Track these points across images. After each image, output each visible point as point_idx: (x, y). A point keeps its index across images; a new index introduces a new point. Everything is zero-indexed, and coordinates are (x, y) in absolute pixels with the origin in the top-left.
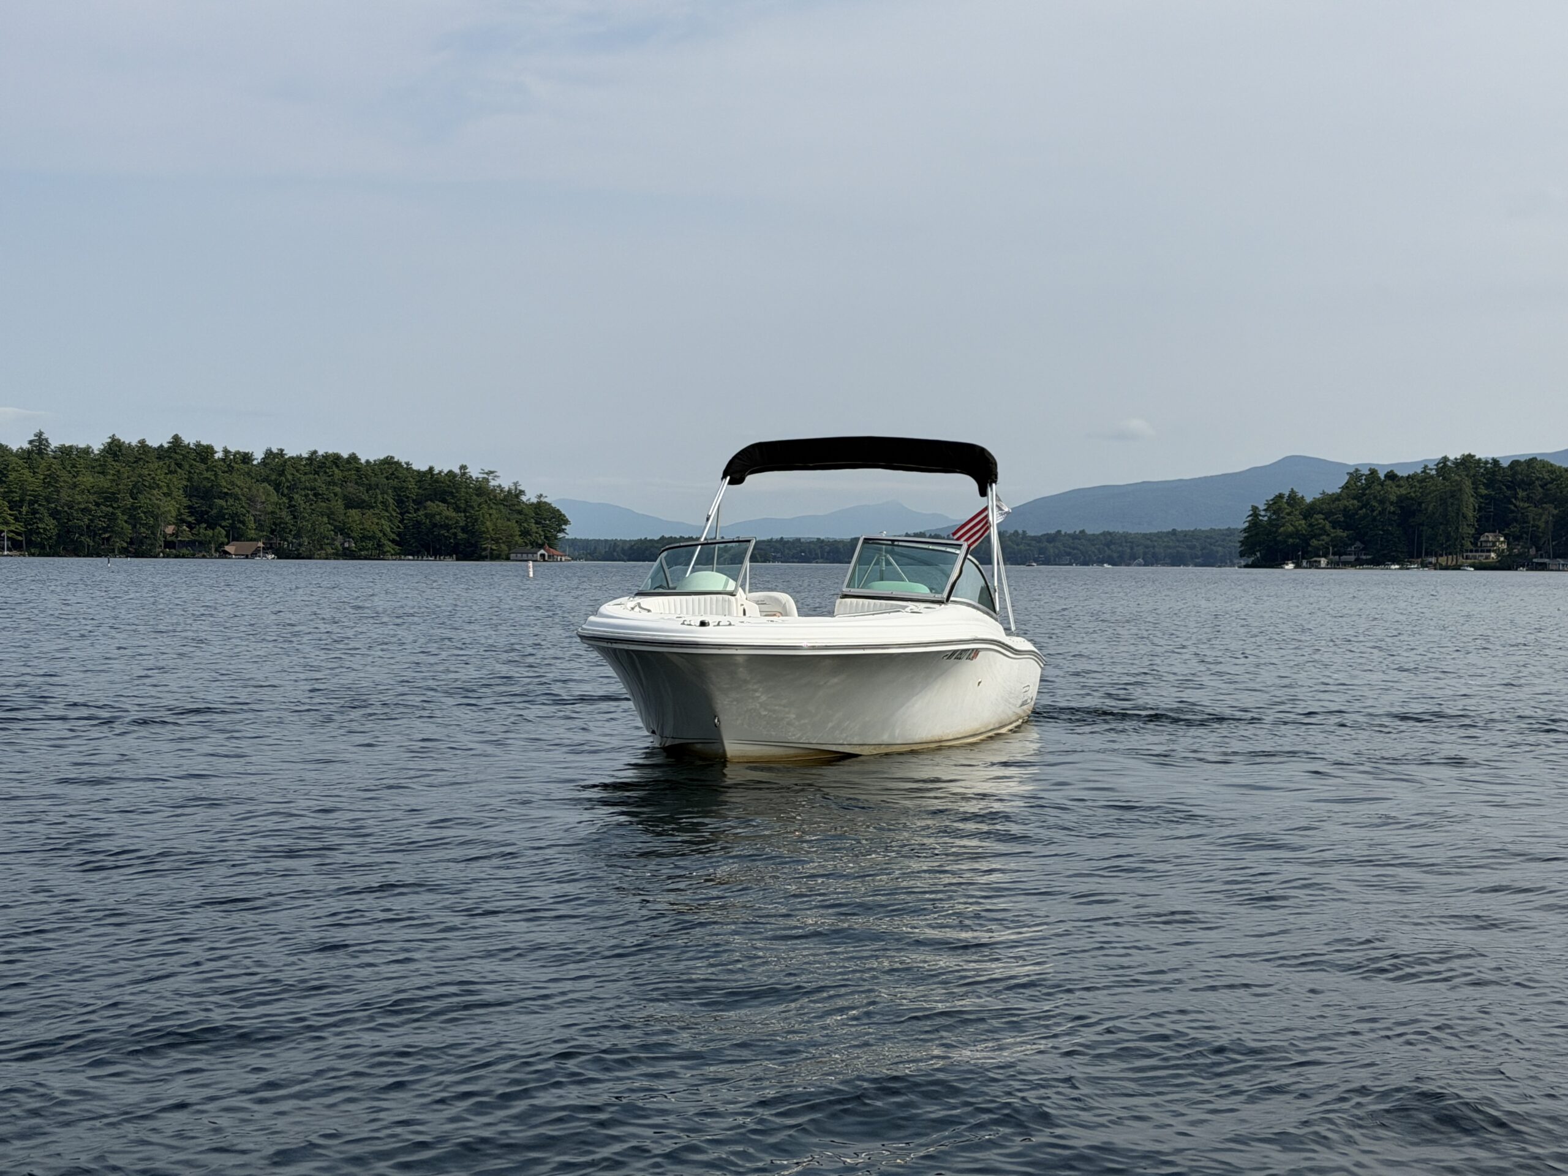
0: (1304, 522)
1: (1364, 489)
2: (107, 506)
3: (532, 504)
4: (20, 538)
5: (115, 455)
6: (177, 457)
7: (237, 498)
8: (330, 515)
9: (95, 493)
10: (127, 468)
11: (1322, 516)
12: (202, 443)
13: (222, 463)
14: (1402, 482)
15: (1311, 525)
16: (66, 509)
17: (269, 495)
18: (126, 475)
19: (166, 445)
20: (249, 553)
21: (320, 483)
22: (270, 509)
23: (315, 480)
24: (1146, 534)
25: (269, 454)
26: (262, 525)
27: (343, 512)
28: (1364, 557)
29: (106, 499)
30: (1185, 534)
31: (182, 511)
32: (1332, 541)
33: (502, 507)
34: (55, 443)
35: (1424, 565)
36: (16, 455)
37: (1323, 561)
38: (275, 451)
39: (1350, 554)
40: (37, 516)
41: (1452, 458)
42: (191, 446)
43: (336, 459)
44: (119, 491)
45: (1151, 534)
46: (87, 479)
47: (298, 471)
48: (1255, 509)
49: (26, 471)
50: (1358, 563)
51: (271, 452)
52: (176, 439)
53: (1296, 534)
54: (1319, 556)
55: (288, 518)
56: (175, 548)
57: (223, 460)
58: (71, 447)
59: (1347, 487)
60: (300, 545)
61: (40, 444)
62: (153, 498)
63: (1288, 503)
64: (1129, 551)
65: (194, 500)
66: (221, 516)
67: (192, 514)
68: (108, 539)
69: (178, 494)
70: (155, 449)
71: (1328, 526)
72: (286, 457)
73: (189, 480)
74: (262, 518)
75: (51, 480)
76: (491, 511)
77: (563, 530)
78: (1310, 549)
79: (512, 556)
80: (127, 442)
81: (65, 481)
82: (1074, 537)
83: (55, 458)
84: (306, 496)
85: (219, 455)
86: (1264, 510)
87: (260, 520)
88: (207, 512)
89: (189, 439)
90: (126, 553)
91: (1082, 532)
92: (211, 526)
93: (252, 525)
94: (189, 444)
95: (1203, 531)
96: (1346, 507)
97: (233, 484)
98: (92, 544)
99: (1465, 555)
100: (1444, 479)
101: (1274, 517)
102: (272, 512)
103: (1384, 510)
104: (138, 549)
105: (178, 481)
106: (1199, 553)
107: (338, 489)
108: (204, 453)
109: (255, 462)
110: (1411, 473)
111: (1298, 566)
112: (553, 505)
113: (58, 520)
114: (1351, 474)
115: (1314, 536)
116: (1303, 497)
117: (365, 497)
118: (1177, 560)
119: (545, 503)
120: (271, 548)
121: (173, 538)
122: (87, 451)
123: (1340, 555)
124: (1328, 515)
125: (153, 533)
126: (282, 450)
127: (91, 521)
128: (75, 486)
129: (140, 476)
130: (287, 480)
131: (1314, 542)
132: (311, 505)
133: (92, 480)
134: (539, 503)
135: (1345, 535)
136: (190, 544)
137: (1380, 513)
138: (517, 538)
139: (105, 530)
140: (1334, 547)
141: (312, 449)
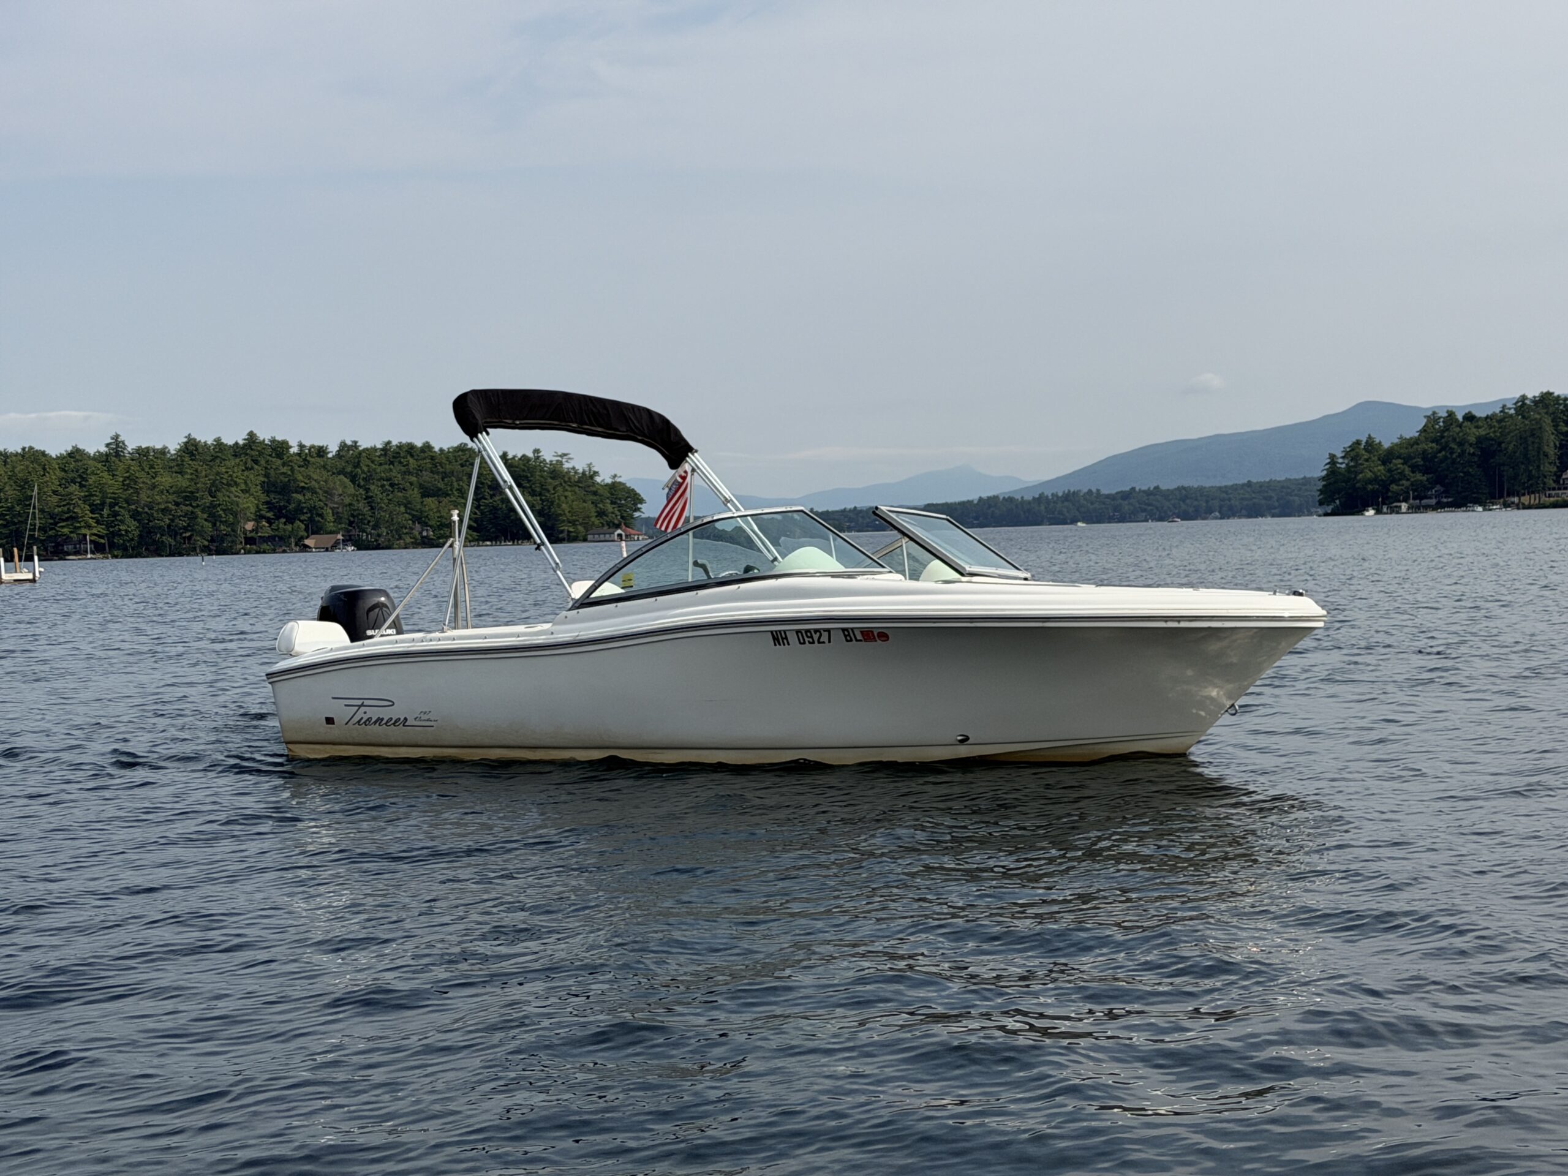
0: (1381, 468)
1: (1443, 431)
2: (187, 505)
3: (607, 485)
4: (102, 541)
5: (191, 454)
6: (253, 453)
7: (314, 492)
8: (407, 505)
9: (173, 493)
10: (205, 466)
11: (1400, 461)
12: (277, 438)
13: (298, 458)
14: (1480, 423)
15: (1390, 471)
16: (146, 509)
17: (345, 487)
18: (204, 473)
19: (241, 442)
20: (329, 546)
21: (396, 473)
22: (347, 500)
23: (391, 470)
24: (1220, 488)
25: (343, 446)
26: (341, 518)
27: (419, 500)
28: (1445, 500)
29: (186, 498)
30: (1261, 485)
31: (261, 507)
32: (1412, 485)
33: (577, 489)
34: (131, 445)
35: (1506, 505)
36: (94, 459)
37: (1404, 506)
38: (349, 443)
39: (1430, 498)
40: (119, 518)
41: (1530, 395)
42: (267, 442)
43: (410, 449)
44: (198, 490)
45: (1226, 487)
46: (166, 480)
47: (373, 462)
48: (1332, 457)
49: (105, 474)
50: (1439, 506)
51: (345, 444)
52: (251, 434)
53: (1375, 480)
54: (1400, 501)
55: (366, 510)
56: (255, 544)
57: (299, 455)
58: (148, 448)
59: (1425, 431)
60: (379, 535)
61: (117, 446)
62: (231, 495)
63: (1365, 449)
64: (1204, 504)
65: (272, 496)
66: (299, 510)
67: (270, 509)
68: (190, 538)
69: (257, 490)
70: (230, 446)
71: (1407, 471)
72: (361, 449)
73: (267, 475)
74: (340, 510)
75: (130, 482)
76: (566, 493)
77: (638, 510)
78: (1390, 494)
79: (590, 537)
80: (203, 441)
81: (143, 483)
82: (1148, 493)
83: (133, 460)
84: (383, 486)
85: (294, 450)
86: (1343, 457)
87: (338, 513)
88: (285, 507)
89: (264, 435)
90: (208, 551)
91: (1157, 488)
92: (290, 520)
93: (330, 518)
94: (264, 440)
95: (1279, 482)
96: (1424, 451)
97: (309, 478)
98: (173, 543)
99: (1548, 493)
100: (1523, 417)
101: (1352, 464)
102: (350, 505)
103: (1463, 452)
104: (219, 546)
105: (255, 478)
106: (1276, 504)
107: (414, 479)
108: (279, 448)
109: (330, 455)
110: (1490, 413)
111: (1379, 512)
112: (628, 485)
113: (139, 521)
114: (1428, 417)
115: (1392, 482)
116: (1380, 443)
117: (441, 485)
118: (1254, 512)
119: (620, 483)
120: (350, 540)
121: (253, 534)
122: (163, 452)
123: (1421, 499)
124: (1406, 460)
125: (233, 531)
126: (356, 442)
127: (172, 520)
128: (154, 487)
129: (218, 474)
130: (363, 472)
131: (1394, 487)
132: (388, 495)
133: (170, 480)
134: (614, 484)
135: (1425, 478)
136: (271, 539)
137: (1459, 456)
138: (593, 519)
139: (186, 529)
140: (1414, 491)
141: (386, 440)
